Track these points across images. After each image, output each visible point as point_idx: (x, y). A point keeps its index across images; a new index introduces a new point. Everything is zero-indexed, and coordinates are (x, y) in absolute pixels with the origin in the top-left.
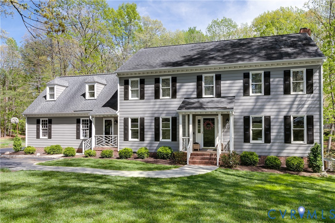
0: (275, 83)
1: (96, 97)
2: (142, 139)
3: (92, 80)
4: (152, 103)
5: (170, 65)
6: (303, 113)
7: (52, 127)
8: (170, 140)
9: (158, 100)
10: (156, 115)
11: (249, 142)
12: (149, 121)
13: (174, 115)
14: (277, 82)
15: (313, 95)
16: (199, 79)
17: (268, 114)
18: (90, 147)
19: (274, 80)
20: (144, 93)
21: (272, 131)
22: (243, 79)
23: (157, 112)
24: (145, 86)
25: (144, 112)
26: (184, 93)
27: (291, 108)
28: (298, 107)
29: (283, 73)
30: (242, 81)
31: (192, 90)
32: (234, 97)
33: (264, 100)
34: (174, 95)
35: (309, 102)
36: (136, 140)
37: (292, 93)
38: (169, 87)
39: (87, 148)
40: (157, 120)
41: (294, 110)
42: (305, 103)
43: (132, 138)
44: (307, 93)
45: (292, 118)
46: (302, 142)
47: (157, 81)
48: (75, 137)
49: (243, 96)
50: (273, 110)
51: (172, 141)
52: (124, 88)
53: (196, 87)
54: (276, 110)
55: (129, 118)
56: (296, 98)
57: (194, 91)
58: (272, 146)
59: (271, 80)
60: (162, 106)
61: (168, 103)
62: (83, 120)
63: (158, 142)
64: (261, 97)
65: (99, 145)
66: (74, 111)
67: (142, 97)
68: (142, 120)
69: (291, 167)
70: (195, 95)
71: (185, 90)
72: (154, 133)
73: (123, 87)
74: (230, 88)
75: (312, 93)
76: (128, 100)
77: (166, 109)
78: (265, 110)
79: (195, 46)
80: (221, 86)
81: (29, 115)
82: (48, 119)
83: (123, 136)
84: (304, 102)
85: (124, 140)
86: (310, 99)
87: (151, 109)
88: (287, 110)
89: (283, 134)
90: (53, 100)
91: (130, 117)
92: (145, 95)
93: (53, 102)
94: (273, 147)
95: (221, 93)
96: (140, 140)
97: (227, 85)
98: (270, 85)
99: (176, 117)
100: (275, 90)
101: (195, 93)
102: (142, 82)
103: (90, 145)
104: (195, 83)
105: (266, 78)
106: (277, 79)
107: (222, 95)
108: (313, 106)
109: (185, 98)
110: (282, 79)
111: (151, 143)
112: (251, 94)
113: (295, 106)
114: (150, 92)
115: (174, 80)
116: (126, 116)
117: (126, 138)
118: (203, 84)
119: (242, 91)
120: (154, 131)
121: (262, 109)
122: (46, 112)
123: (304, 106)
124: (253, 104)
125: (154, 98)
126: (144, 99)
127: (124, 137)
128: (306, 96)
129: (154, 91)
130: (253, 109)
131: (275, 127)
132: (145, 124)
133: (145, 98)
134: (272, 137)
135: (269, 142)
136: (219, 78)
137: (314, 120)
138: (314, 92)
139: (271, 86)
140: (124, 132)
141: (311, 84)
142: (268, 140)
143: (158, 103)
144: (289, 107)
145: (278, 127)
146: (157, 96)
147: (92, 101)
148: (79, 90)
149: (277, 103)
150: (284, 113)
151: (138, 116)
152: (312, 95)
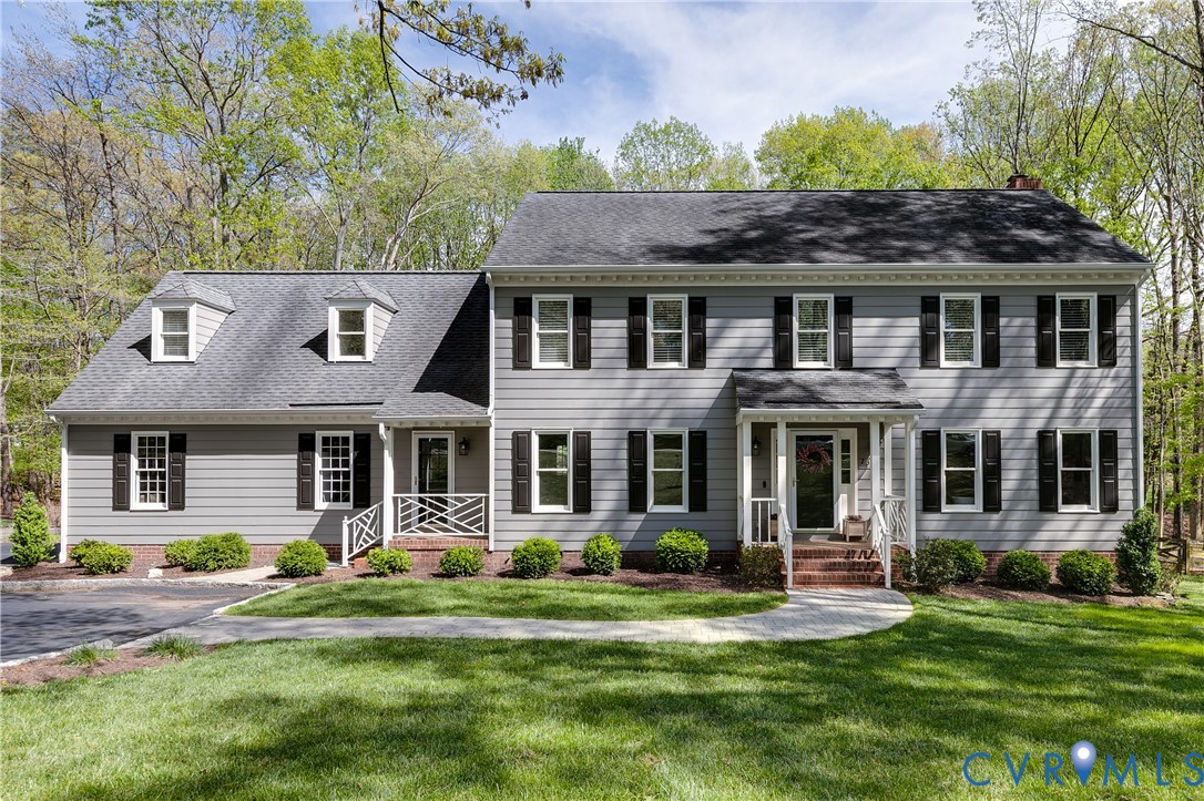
0: (1013, 331)
1: (370, 355)
2: (583, 505)
3: (353, 293)
4: (620, 383)
5: (684, 258)
6: (1091, 423)
7: (188, 464)
8: (682, 509)
9: (641, 373)
10: (635, 425)
11: (938, 510)
12: (609, 444)
13: (697, 425)
14: (1017, 327)
15: (1117, 372)
16: (782, 308)
17: (993, 425)
18: (372, 538)
19: (1009, 322)
20: (590, 348)
21: (1004, 475)
22: (919, 313)
23: (638, 414)
24: (594, 323)
25: (589, 414)
26: (733, 352)
27: (1057, 408)
28: (1076, 404)
29: (1034, 302)
30: (916, 321)
31: (759, 343)
32: (894, 369)
33: (982, 383)
34: (698, 359)
35: (1104, 393)
36: (559, 508)
37: (1060, 364)
38: (680, 328)
39: (361, 542)
40: (636, 440)
41: (1065, 412)
42: (1094, 393)
43: (542, 502)
44: (1100, 366)
45: (1059, 437)
46: (1086, 506)
47: (637, 307)
48: (294, 502)
49: (920, 368)
50: (1006, 413)
51: (691, 510)
52: (514, 328)
53: (769, 332)
54: (1016, 413)
55: (533, 432)
56: (1070, 377)
57: (764, 348)
58: (1004, 520)
59: (1003, 321)
60: (655, 393)
61: (678, 383)
62: (326, 440)
63: (642, 516)
64: (974, 373)
65: (412, 531)
66: (291, 405)
67: (582, 360)
68: (583, 441)
69: (1084, 584)
70: (767, 361)
71: (735, 343)
72: (625, 485)
73: (509, 323)
74: (881, 342)
75: (1113, 364)
76: (530, 368)
77: (673, 404)
78: (987, 413)
79: (722, 200)
80: (854, 335)
81: (81, 416)
82: (171, 436)
83: (509, 495)
84: (1091, 390)
85: (515, 511)
86: (1108, 383)
87: (617, 404)
88: (1046, 413)
89: (1034, 484)
90: (182, 358)
91: (536, 429)
92: (594, 353)
93: (185, 367)
94: (1010, 525)
95: (851, 357)
96: (576, 511)
97: (872, 331)
98: (998, 336)
99: (705, 433)
100: (1012, 352)
101: (770, 353)
102: (583, 309)
103: (375, 532)
104: (769, 322)
105: (989, 315)
106: (1018, 321)
107: (856, 363)
108: (1117, 402)
109: (734, 369)
110: (1033, 322)
111: (615, 519)
112: (944, 363)
113: (1068, 403)
114: (613, 343)
115: (698, 308)
116: (521, 426)
117: (521, 504)
118: (796, 324)
119: (917, 352)
120: (626, 478)
121: (975, 408)
122: (160, 404)
123: (1092, 402)
124: (951, 393)
125: (625, 363)
126: (589, 367)
127: (513, 501)
128: (1098, 372)
129: (625, 343)
130: (950, 408)
131: (1012, 464)
132: (594, 454)
133: (594, 363)
134: (1005, 495)
135: (997, 509)
136: (845, 308)
137: (1120, 443)
138: (1119, 362)
139: (1003, 342)
140: (514, 481)
141: (1110, 339)
142: (992, 503)
143: (642, 383)
144: (1051, 404)
145: (1021, 464)
146: (636, 358)
147: (355, 368)
148: (286, 327)
149: (1018, 393)
150: (1038, 424)
151: (568, 427)
152: (1113, 372)
